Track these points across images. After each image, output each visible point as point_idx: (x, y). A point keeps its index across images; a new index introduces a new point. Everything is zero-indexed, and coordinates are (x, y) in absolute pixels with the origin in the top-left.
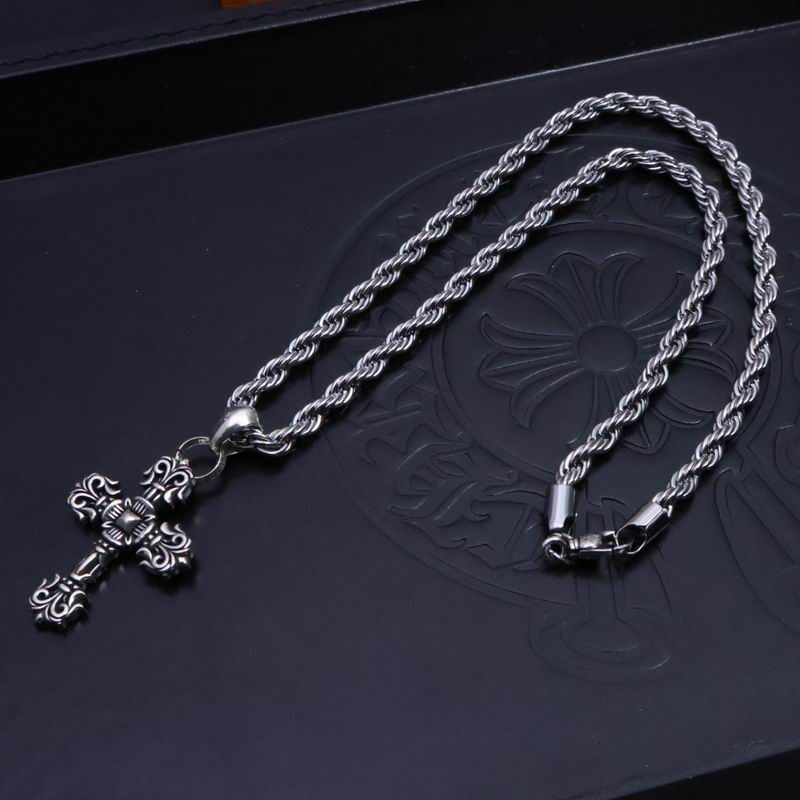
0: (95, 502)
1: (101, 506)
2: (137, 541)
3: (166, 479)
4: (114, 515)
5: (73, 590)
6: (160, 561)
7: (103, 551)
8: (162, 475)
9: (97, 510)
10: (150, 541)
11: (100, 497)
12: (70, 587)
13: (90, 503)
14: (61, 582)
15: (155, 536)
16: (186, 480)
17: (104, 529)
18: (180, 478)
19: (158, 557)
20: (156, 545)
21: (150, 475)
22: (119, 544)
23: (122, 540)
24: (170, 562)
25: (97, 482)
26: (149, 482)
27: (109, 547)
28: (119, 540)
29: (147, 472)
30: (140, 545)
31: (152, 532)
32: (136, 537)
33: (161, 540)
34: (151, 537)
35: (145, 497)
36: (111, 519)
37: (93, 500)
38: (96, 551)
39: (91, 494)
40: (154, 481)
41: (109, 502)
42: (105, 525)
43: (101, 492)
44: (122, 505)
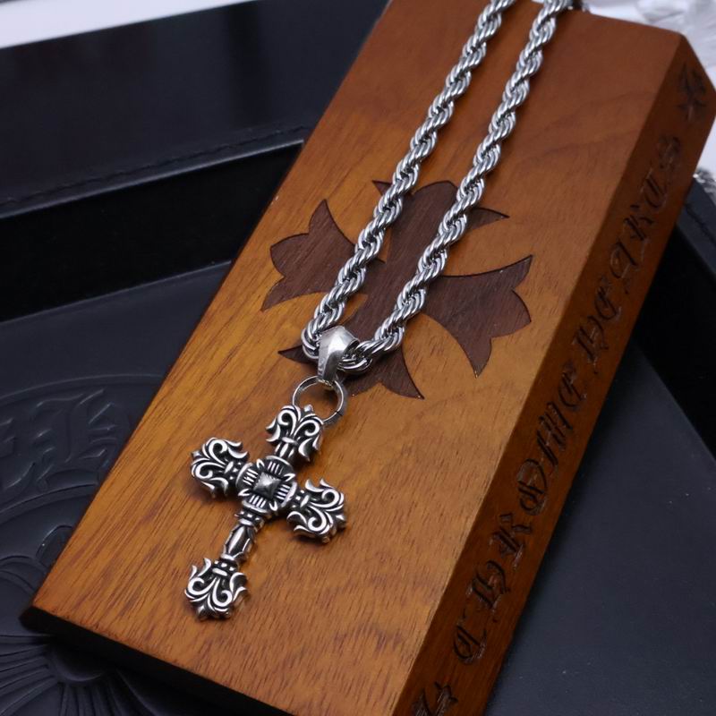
0: (224, 470)
1: (231, 473)
2: (283, 505)
3: (294, 431)
4: (248, 481)
5: (230, 574)
6: (317, 524)
7: (248, 523)
8: (290, 427)
9: (227, 478)
10: (298, 503)
11: (227, 463)
12: (226, 569)
13: (218, 472)
14: (214, 566)
15: (303, 496)
16: (317, 429)
17: (242, 498)
18: (311, 428)
19: (313, 519)
20: (306, 506)
21: (275, 427)
22: (264, 511)
23: (267, 507)
24: (328, 522)
25: (218, 447)
26: (277, 436)
27: (254, 518)
28: (264, 508)
29: (271, 426)
30: (288, 509)
31: (298, 493)
32: (280, 501)
33: (310, 501)
34: (298, 498)
35: (278, 454)
36: (247, 486)
37: (219, 468)
38: (242, 525)
39: (215, 461)
40: (283, 434)
41: (240, 468)
42: (242, 493)
43: (226, 457)
44: (254, 468)
